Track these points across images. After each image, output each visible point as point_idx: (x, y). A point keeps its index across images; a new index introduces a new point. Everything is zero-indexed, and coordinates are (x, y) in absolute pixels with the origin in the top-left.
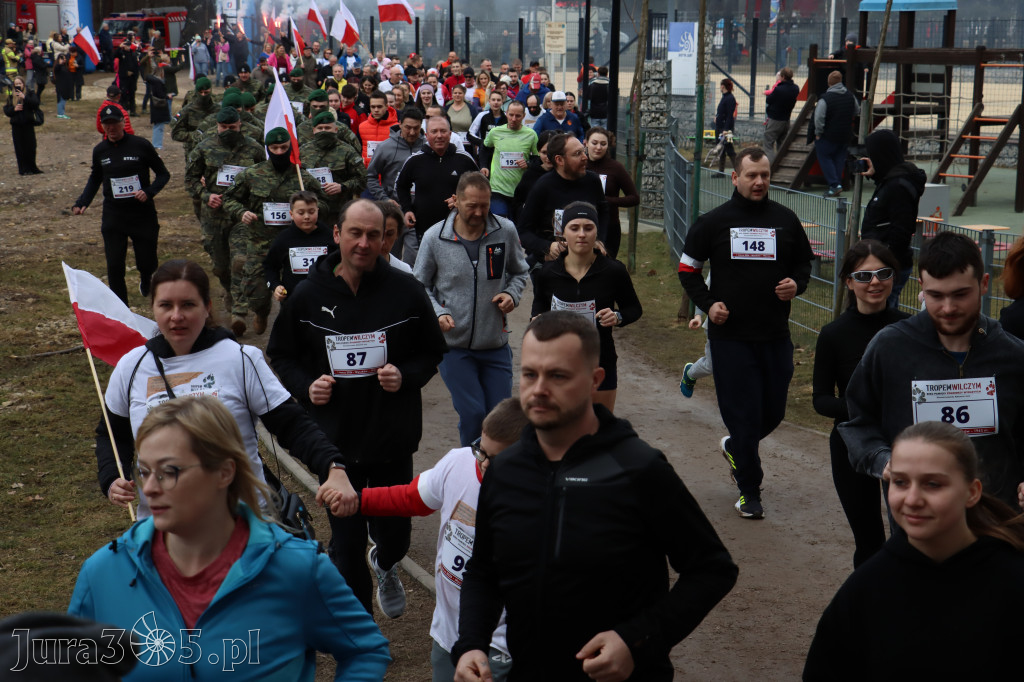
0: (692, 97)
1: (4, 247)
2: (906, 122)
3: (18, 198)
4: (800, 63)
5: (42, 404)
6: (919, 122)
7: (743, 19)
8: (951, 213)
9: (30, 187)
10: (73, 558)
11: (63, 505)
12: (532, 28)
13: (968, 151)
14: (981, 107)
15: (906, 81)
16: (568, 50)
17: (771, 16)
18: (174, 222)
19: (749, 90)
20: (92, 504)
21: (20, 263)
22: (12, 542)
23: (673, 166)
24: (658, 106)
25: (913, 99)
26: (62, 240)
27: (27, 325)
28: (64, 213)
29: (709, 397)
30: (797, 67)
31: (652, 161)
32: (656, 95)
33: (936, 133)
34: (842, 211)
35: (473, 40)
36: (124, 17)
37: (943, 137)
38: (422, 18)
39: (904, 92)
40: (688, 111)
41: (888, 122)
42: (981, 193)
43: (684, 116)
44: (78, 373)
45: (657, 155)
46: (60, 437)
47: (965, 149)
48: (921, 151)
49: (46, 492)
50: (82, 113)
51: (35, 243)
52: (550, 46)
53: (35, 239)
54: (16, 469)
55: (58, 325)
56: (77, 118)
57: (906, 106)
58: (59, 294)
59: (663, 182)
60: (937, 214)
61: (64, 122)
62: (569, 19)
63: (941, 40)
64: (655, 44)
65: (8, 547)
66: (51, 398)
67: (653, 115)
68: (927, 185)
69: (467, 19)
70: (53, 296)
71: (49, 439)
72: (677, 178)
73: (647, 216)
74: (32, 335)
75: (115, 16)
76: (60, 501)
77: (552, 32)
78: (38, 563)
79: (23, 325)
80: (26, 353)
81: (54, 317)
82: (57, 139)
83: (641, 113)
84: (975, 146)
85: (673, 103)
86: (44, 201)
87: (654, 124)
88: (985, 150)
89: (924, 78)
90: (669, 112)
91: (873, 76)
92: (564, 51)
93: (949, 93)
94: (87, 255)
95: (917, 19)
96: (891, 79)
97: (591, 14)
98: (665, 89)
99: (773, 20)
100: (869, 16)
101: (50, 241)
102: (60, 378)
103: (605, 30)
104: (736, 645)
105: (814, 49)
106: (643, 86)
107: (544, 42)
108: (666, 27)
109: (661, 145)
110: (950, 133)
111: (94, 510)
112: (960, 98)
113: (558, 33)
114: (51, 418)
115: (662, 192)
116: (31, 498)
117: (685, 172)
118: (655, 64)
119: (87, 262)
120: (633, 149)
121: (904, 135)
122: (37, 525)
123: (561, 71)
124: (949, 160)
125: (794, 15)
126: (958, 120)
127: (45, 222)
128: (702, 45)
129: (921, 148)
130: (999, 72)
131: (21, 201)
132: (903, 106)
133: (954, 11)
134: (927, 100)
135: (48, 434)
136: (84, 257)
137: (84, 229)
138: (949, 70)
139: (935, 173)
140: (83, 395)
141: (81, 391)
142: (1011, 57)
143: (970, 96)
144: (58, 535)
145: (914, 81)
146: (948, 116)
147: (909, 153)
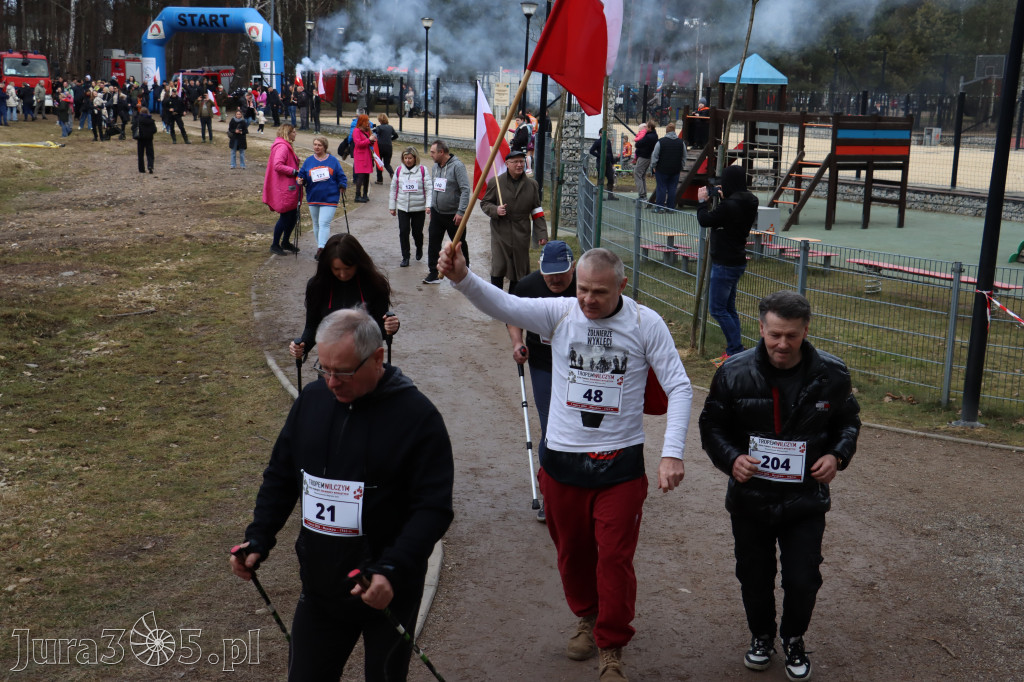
1: (97, 237)
2: (751, 163)
3: (108, 202)
4: (678, 119)
5: (121, 350)
6: (760, 164)
8: (781, 229)
10: (140, 461)
11: (134, 424)
12: (485, 87)
13: (793, 185)
14: (803, 154)
15: (751, 133)
16: (511, 103)
17: (658, 84)
20: (155, 423)
21: (107, 248)
22: (97, 449)
23: (584, 189)
24: (574, 145)
25: (756, 147)
26: (139, 233)
27: (111, 293)
28: (141, 213)
31: (569, 185)
32: (573, 137)
33: (772, 171)
35: (442, 95)
37: (776, 175)
38: (405, 78)
39: (750, 141)
41: (739, 162)
42: (802, 215)
44: (146, 329)
45: (573, 180)
47: (791, 184)
48: (761, 184)
49: (122, 415)
52: (497, 100)
53: (119, 231)
54: (101, 397)
55: (134, 294)
57: (751, 151)
58: (135, 271)
59: (577, 200)
60: (771, 229)
62: (512, 81)
64: (573, 102)
65: (94, 452)
66: (127, 347)
67: (571, 152)
69: (438, 79)
70: (131, 272)
71: (125, 376)
73: (565, 225)
74: (115, 301)
75: (182, 72)
77: (499, 91)
78: (115, 464)
79: (108, 293)
80: (110, 314)
81: (131, 288)
83: (562, 150)
84: (799, 181)
85: (585, 145)
86: (126, 204)
87: (571, 158)
88: (806, 185)
90: (582, 150)
91: (728, 130)
92: (508, 104)
93: (781, 143)
94: (156, 243)
95: (760, 88)
96: (741, 132)
98: (580, 133)
99: (659, 88)
100: (726, 87)
102: (134, 332)
103: (537, 90)
106: (564, 131)
107: (494, 98)
109: (575, 174)
110: (782, 172)
111: (156, 428)
112: (789, 147)
113: (504, 91)
114: (127, 361)
115: (576, 208)
116: (111, 418)
117: (593, 194)
118: (573, 116)
119: (156, 249)
120: (556, 176)
121: (750, 172)
122: (114, 438)
124: (781, 191)
125: (674, 84)
126: (787, 163)
127: (127, 219)
128: (606, 102)
129: (761, 182)
130: (817, 131)
131: (111, 204)
132: (749, 151)
133: (785, 86)
134: (766, 148)
135: (124, 372)
136: (154, 245)
137: (155, 225)
138: (781, 127)
139: (769, 200)
140: (150, 345)
141: (149, 342)
142: (824, 119)
143: (796, 146)
144: (130, 445)
145: (756, 133)
146: (780, 160)
147: (753, 185)
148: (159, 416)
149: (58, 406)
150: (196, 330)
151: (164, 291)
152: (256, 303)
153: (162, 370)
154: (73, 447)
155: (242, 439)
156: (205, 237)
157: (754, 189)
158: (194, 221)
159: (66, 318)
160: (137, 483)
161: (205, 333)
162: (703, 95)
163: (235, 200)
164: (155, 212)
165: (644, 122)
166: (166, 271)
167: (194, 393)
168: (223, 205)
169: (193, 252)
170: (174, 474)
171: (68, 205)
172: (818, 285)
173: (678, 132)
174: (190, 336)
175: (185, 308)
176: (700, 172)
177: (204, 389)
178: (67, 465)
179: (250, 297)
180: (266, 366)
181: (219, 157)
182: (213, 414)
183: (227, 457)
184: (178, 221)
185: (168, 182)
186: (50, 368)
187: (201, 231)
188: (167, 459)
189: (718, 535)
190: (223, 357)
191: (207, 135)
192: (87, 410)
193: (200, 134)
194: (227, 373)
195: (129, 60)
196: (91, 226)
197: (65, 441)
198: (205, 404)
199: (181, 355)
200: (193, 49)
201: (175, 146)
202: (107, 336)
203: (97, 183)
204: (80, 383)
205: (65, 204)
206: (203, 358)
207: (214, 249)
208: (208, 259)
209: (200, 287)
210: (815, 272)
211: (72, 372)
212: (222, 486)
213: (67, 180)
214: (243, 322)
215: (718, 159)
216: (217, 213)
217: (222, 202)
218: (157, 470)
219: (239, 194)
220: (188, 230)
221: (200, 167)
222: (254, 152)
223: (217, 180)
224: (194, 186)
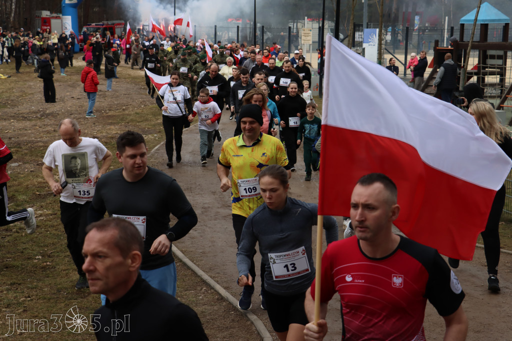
1: (33, 139)
2: (483, 79)
3: (41, 115)
4: (430, 49)
5: (51, 217)
6: (490, 79)
7: (401, 27)
9: (47, 109)
10: (65, 294)
11: (61, 267)
12: (295, 31)
15: (483, 58)
16: (313, 42)
17: (415, 25)
18: (117, 127)
19: (404, 62)
21: (41, 147)
22: (36, 285)
25: (487, 67)
30: (428, 51)
33: (499, 84)
35: (265, 37)
36: (93, 25)
37: (502, 87)
38: (240, 26)
39: (482, 64)
41: (474, 79)
46: (60, 234)
48: (491, 94)
49: (52, 261)
50: (73, 73)
51: (48, 137)
52: (304, 40)
53: (49, 135)
54: (38, 249)
56: (70, 75)
57: (484, 71)
61: (63, 77)
62: (314, 27)
63: (501, 38)
64: (356, 39)
65: (34, 288)
66: (56, 214)
69: (263, 27)
71: (54, 234)
75: (89, 25)
76: (59, 265)
77: (305, 34)
78: (48, 296)
80: (43, 192)
82: (60, 85)
86: (53, 116)
89: (493, 57)
91: (467, 56)
92: (311, 42)
93: (505, 65)
95: (489, 27)
96: (476, 57)
97: (325, 24)
99: (416, 28)
100: (465, 26)
101: (56, 136)
103: (332, 32)
105: (437, 42)
107: (301, 38)
108: (362, 31)
110: (506, 84)
112: (511, 67)
113: (308, 34)
114: (55, 224)
116: (45, 264)
118: (357, 49)
122: (48, 277)
123: (310, 52)
124: (505, 99)
125: (427, 25)
126: (510, 78)
127: (54, 126)
128: (380, 40)
129: (491, 92)
131: (42, 116)
132: (482, 71)
133: (508, 24)
134: (494, 68)
135: (54, 232)
138: (505, 53)
139: (497, 105)
145: (488, 58)
146: (505, 76)
147: (485, 95)
149: (9, 256)
154: (20, 284)
156: (107, 138)
158: (99, 127)
159: (14, 195)
160: (64, 309)
163: (127, 112)
168: (119, 116)
171: (13, 117)
178: (16, 297)
184: (88, 127)
186: (3, 230)
187: (104, 134)
192: (29, 258)
195: (53, 18)
196: (30, 131)
197: (14, 280)
200: (96, 9)
202: (42, 207)
203: (33, 102)
204: (24, 240)
205: (11, 116)
211: (18, 232)
213: (12, 101)
215: (461, 77)
216: (114, 121)
217: (118, 114)
218: (77, 299)
219: (129, 108)
220: (95, 133)
221: (103, 90)
222: (138, 79)
223: (114, 99)
224: (98, 103)
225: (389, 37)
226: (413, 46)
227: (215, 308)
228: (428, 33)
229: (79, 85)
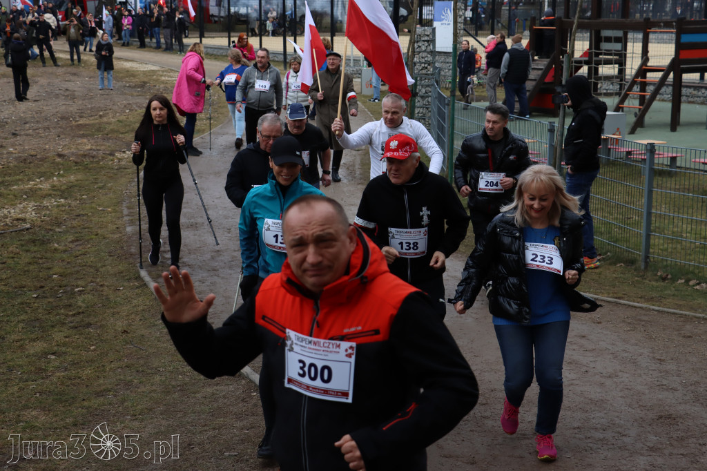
0: (450, 53)
2: (597, 70)
4: (525, 30)
6: (605, 70)
8: (627, 133)
10: (19, 373)
11: (12, 337)
13: (638, 90)
14: (647, 59)
15: (596, 41)
20: (33, 336)
23: (436, 100)
24: (426, 59)
25: (601, 54)
26: (12, 153)
28: (14, 134)
29: (461, 259)
30: (523, 32)
31: (422, 97)
32: (425, 51)
33: (617, 77)
34: (552, 131)
37: (621, 80)
39: (595, 49)
40: (448, 63)
41: (584, 70)
42: (647, 118)
43: (445, 66)
44: (22, 245)
45: (426, 93)
46: (11, 290)
47: (636, 88)
48: (607, 90)
55: (9, 212)
57: (597, 59)
58: (10, 190)
59: (430, 111)
60: (617, 133)
64: (425, 17)
66: (4, 263)
67: (423, 65)
68: (608, 113)
70: (5, 191)
72: (439, 109)
76: (10, 334)
81: (6, 207)
82: (9, 82)
83: (415, 64)
84: (643, 86)
85: (437, 58)
87: (424, 72)
88: (650, 89)
90: (435, 63)
91: (572, 38)
93: (626, 50)
94: (30, 163)
96: (586, 40)
98: (431, 47)
102: (10, 249)
103: (390, 7)
104: (479, 429)
106: (416, 45)
108: (432, 4)
109: (428, 86)
110: (627, 77)
111: (34, 340)
112: (633, 53)
114: (4, 277)
115: (429, 118)
117: (445, 104)
118: (424, 30)
119: (29, 168)
121: (595, 79)
124: (626, 96)
126: (632, 68)
128: (456, 17)
129: (607, 88)
130: (660, 36)
132: (594, 59)
134: (611, 54)
136: (29, 165)
137: (28, 145)
138: (626, 35)
139: (615, 105)
140: (27, 260)
141: (25, 258)
142: (668, 25)
143: (640, 52)
144: (9, 357)
145: (602, 42)
146: (625, 66)
147: (599, 91)
148: (37, 329)
150: (71, 245)
151: (38, 209)
152: (126, 218)
153: (38, 285)
155: (118, 348)
156: (77, 155)
157: (600, 94)
158: (66, 141)
160: (17, 394)
161: (80, 248)
162: (548, 6)
163: (105, 119)
164: (27, 132)
165: (492, 33)
166: (40, 189)
167: (70, 306)
168: (92, 124)
169: (65, 170)
170: (52, 385)
172: (664, 185)
173: (525, 43)
174: (65, 251)
175: (59, 225)
176: (547, 80)
177: (80, 301)
179: (122, 212)
180: (139, 278)
181: (86, 79)
182: (89, 325)
183: (103, 366)
184: (50, 141)
185: (39, 103)
187: (73, 150)
188: (45, 370)
189: (575, 428)
190: (97, 270)
191: (75, 57)
193: (69, 57)
194: (102, 286)
198: (81, 316)
199: (56, 269)
201: (44, 69)
206: (78, 272)
207: (86, 167)
208: (80, 176)
209: (74, 204)
210: (661, 173)
212: (99, 394)
214: (116, 236)
215: (564, 67)
216: (88, 132)
217: (92, 122)
218: (35, 381)
219: (108, 113)
220: (60, 150)
221: (70, 89)
222: (121, 73)
223: (87, 101)
224: (64, 107)
225: (469, 14)
226: (502, 25)
227: (231, 388)
228: (522, 8)
229: (36, 82)
